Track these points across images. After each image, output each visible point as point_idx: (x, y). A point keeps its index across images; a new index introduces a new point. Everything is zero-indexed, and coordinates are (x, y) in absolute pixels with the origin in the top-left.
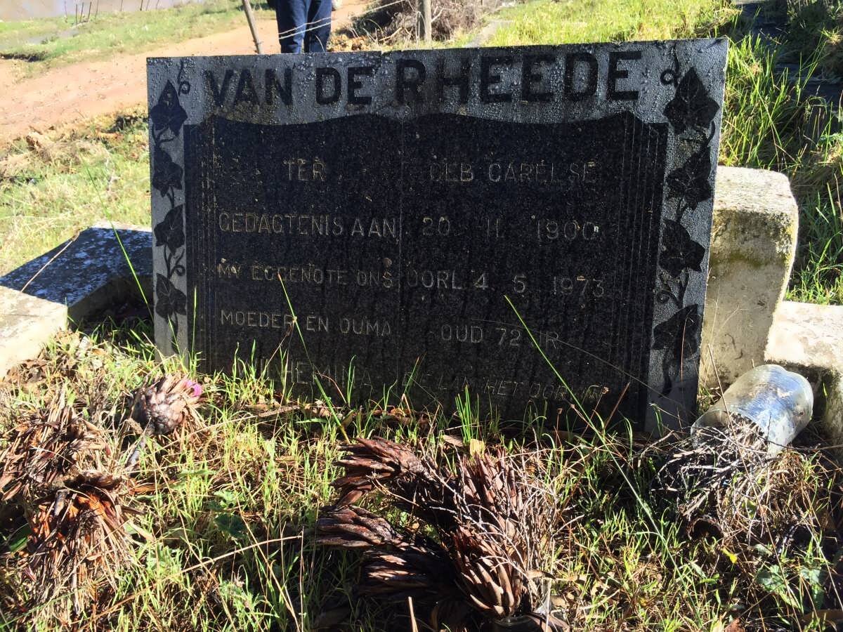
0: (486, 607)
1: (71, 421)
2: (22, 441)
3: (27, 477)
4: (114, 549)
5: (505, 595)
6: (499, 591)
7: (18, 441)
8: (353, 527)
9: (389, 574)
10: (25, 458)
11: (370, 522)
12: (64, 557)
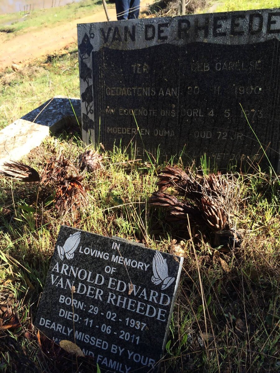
0: (213, 225)
1: (64, 160)
2: (48, 166)
3: (51, 178)
4: (83, 201)
5: (220, 221)
6: (218, 219)
7: (47, 166)
8: (164, 199)
9: (177, 213)
10: (50, 172)
11: (170, 197)
12: (68, 202)
